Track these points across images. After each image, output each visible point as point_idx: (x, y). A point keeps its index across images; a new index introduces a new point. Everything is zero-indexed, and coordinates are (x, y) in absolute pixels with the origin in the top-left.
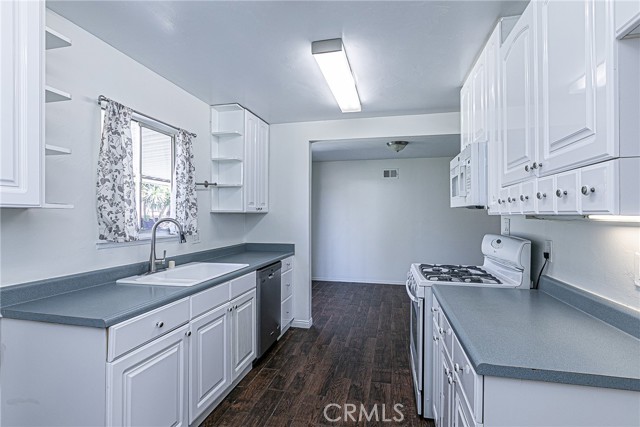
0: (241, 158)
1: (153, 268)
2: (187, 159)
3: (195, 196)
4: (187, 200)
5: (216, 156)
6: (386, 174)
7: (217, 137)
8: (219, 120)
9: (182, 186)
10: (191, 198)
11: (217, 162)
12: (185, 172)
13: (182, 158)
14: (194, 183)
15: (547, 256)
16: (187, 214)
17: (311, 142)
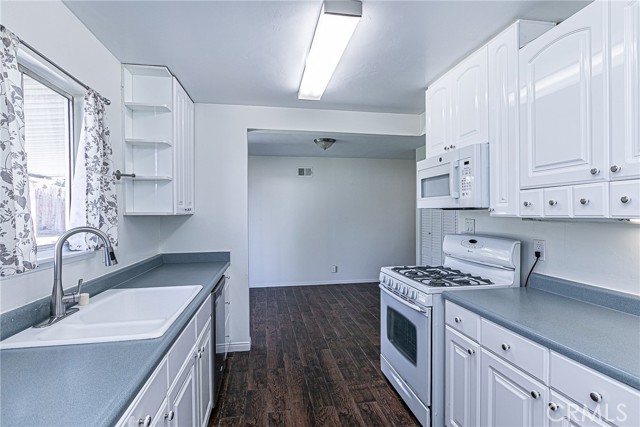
0: (170, 142)
1: (59, 309)
2: (101, 136)
3: (114, 191)
4: (102, 198)
5: (129, 136)
6: (301, 172)
7: (132, 109)
8: (133, 86)
9: (96, 176)
10: (107, 194)
11: (132, 145)
12: (99, 155)
13: (94, 133)
14: (111, 172)
15: (538, 254)
16: (101, 219)
17: (249, 130)
